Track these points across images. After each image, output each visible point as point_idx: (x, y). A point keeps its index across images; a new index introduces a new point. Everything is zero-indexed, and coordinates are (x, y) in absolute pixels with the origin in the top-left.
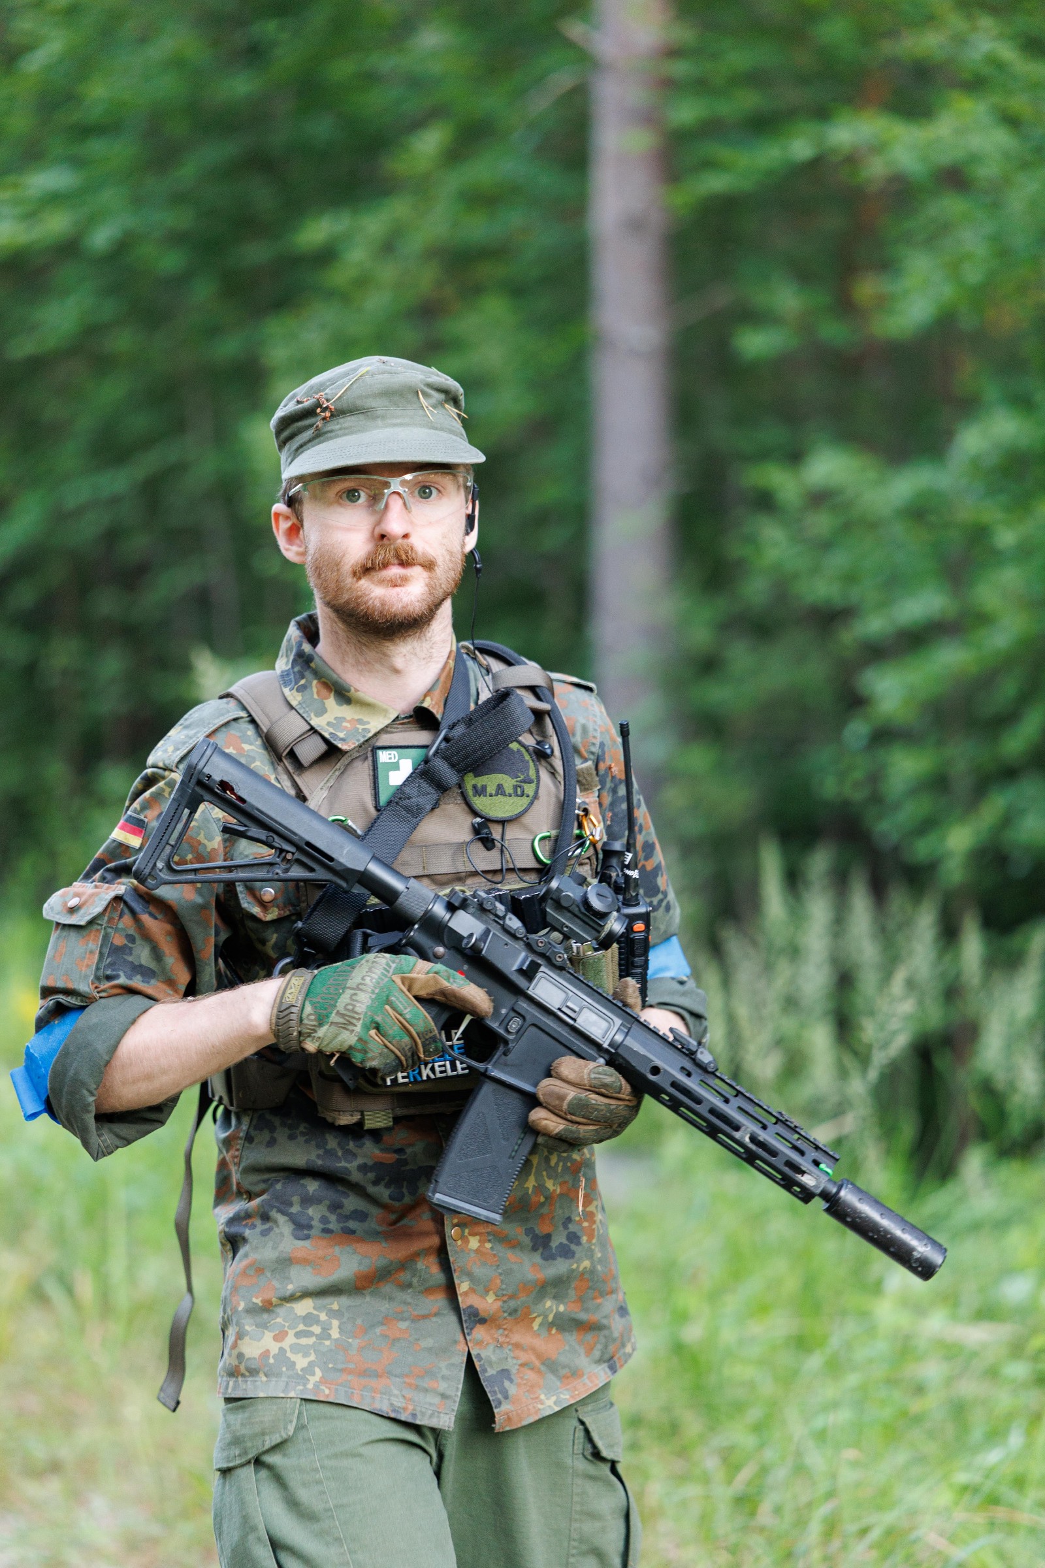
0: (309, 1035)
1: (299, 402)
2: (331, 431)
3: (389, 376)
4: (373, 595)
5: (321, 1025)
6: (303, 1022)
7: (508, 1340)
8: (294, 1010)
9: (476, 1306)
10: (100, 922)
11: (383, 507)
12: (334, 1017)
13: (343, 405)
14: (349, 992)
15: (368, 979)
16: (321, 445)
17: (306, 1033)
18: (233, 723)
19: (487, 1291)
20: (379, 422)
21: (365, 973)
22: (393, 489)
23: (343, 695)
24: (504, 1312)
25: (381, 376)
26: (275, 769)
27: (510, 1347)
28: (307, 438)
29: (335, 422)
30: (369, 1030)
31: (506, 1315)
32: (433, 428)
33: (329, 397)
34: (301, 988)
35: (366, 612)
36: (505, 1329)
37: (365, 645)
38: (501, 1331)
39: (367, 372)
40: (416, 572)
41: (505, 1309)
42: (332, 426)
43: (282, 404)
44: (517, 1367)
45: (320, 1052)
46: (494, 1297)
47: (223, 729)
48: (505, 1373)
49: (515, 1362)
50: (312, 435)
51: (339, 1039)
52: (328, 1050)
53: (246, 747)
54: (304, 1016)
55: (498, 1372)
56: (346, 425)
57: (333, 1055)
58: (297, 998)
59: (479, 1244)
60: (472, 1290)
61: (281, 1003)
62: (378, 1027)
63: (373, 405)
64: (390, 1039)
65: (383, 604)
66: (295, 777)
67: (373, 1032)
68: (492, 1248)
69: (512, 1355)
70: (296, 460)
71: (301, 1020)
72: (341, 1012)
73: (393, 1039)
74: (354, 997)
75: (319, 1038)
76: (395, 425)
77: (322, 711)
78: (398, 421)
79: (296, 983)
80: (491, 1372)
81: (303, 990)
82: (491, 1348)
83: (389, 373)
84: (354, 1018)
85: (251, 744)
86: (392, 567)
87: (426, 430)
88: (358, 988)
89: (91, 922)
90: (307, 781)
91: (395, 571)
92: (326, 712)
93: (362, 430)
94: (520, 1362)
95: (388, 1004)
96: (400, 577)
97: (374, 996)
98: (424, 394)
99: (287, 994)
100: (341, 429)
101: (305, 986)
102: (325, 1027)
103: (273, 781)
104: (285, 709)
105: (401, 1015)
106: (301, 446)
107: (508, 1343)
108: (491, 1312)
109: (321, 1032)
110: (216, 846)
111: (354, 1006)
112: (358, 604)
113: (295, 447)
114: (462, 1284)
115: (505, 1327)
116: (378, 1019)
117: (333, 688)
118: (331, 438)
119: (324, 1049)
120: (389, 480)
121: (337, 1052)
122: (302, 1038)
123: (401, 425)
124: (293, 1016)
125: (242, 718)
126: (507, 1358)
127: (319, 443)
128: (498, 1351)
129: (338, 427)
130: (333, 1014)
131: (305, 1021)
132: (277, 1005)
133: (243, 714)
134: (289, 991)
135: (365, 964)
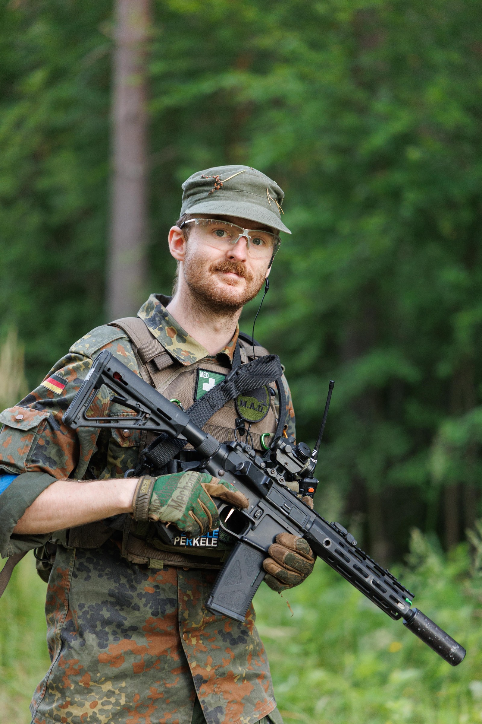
0: (155, 511)
1: (203, 177)
2: (218, 196)
3: (255, 177)
4: (217, 286)
5: (162, 505)
6: (152, 503)
7: (220, 690)
8: (146, 497)
9: (201, 674)
10: (34, 431)
11: (236, 242)
12: (170, 502)
13: (228, 185)
14: (178, 490)
15: (189, 484)
16: (211, 202)
17: (153, 510)
18: (120, 339)
19: (206, 665)
20: (245, 198)
21: (187, 481)
22: (244, 235)
23: (182, 336)
24: (217, 675)
25: (251, 176)
26: (139, 368)
27: (221, 693)
28: (204, 197)
29: (222, 192)
30: (189, 510)
31: (218, 676)
32: (270, 209)
33: (221, 179)
34: (150, 486)
35: (211, 294)
36: (218, 684)
37: (202, 312)
38: (216, 685)
39: (244, 172)
40: (242, 280)
41: (217, 673)
42: (218, 193)
43: (191, 177)
44: (226, 704)
45: (159, 521)
46: (211, 668)
47: (115, 341)
48: (219, 709)
49: (225, 701)
50: (207, 196)
51: (173, 514)
52: (164, 519)
53: (127, 354)
54: (153, 500)
55: (215, 709)
56: (227, 195)
57: (167, 523)
58: (148, 491)
59: (196, 642)
60: (198, 666)
61: (139, 493)
62: (193, 511)
63: (244, 189)
64: (199, 517)
65: (222, 292)
66: (151, 375)
67: (190, 512)
68: (203, 643)
69: (223, 697)
70: (194, 206)
71: (150, 502)
72: (174, 499)
73: (200, 516)
74: (182, 493)
75: (161, 513)
76: (252, 202)
77: (171, 343)
78: (254, 201)
79: (147, 483)
80: (210, 709)
81: (151, 487)
82: (210, 696)
83: (255, 176)
84: (182, 503)
85: (129, 353)
86: (231, 273)
87: (267, 210)
88: (184, 488)
89: (29, 430)
90: (156, 378)
91: (232, 276)
92: (173, 344)
93: (235, 200)
94: (228, 701)
95: (199, 498)
96: (234, 280)
97: (193, 493)
98: (270, 191)
99: (142, 488)
100: (224, 196)
101: (152, 485)
102: (165, 507)
103: (138, 375)
104: (151, 338)
105: (204, 504)
106: (199, 200)
107: (220, 691)
108: (210, 676)
109: (162, 510)
110: (107, 402)
111: (183, 497)
112: (208, 288)
113: (195, 199)
114: (192, 664)
115: (218, 683)
116: (194, 505)
117: (177, 332)
118: (218, 200)
119: (163, 519)
120: (244, 229)
121: (169, 522)
122: (150, 512)
123: (255, 203)
124: (146, 500)
125: (125, 338)
126: (220, 700)
127: (210, 200)
128: (214, 697)
129: (223, 195)
130: (170, 501)
131: (153, 503)
132: (136, 494)
133: (125, 336)
134: (143, 487)
135: (187, 476)
